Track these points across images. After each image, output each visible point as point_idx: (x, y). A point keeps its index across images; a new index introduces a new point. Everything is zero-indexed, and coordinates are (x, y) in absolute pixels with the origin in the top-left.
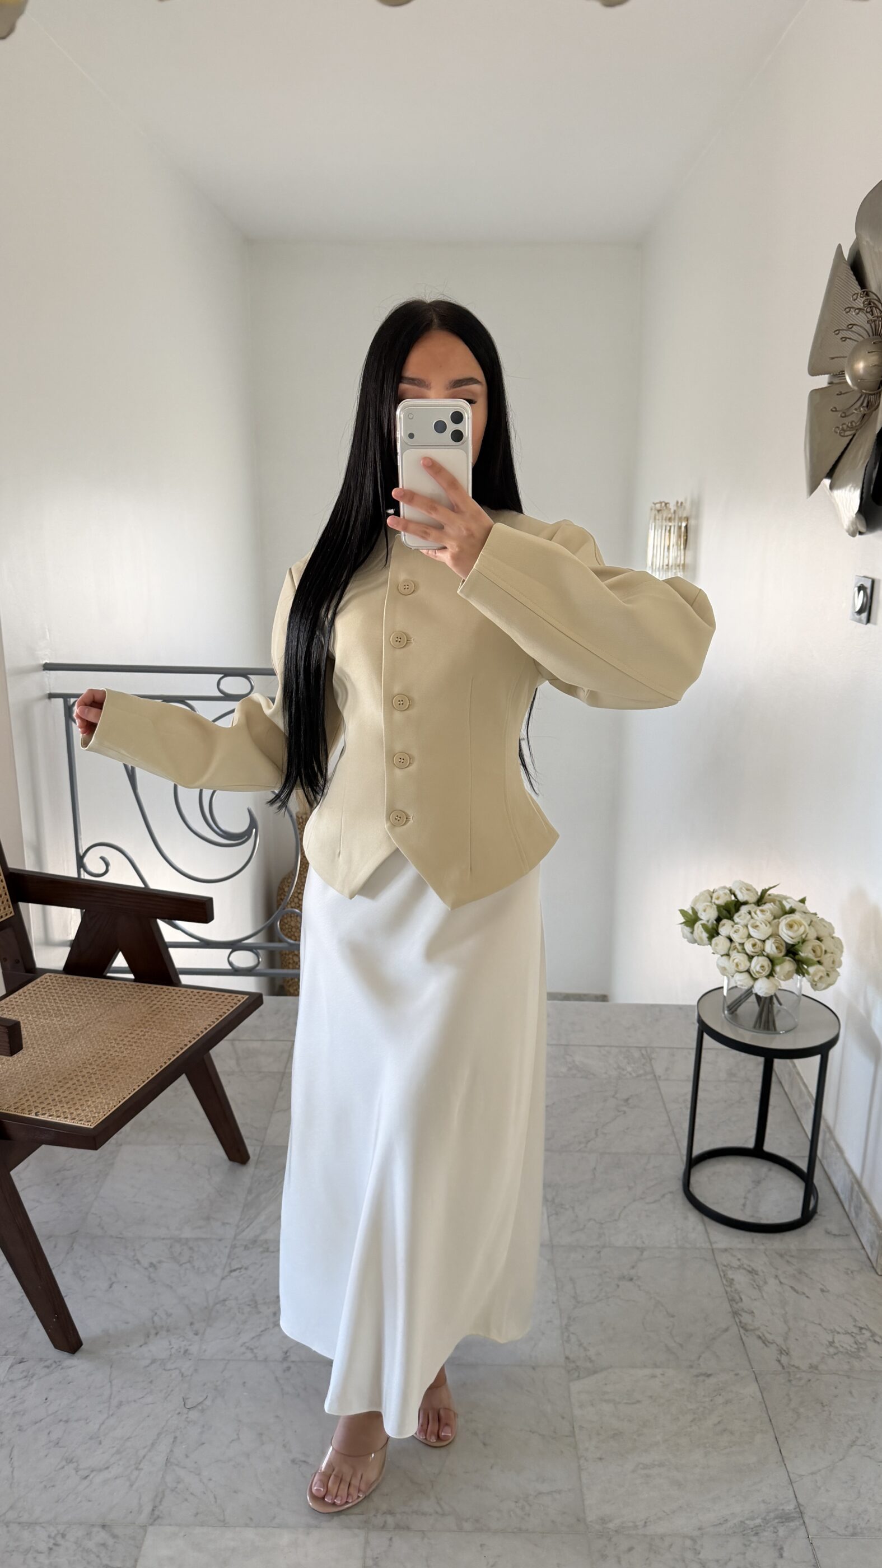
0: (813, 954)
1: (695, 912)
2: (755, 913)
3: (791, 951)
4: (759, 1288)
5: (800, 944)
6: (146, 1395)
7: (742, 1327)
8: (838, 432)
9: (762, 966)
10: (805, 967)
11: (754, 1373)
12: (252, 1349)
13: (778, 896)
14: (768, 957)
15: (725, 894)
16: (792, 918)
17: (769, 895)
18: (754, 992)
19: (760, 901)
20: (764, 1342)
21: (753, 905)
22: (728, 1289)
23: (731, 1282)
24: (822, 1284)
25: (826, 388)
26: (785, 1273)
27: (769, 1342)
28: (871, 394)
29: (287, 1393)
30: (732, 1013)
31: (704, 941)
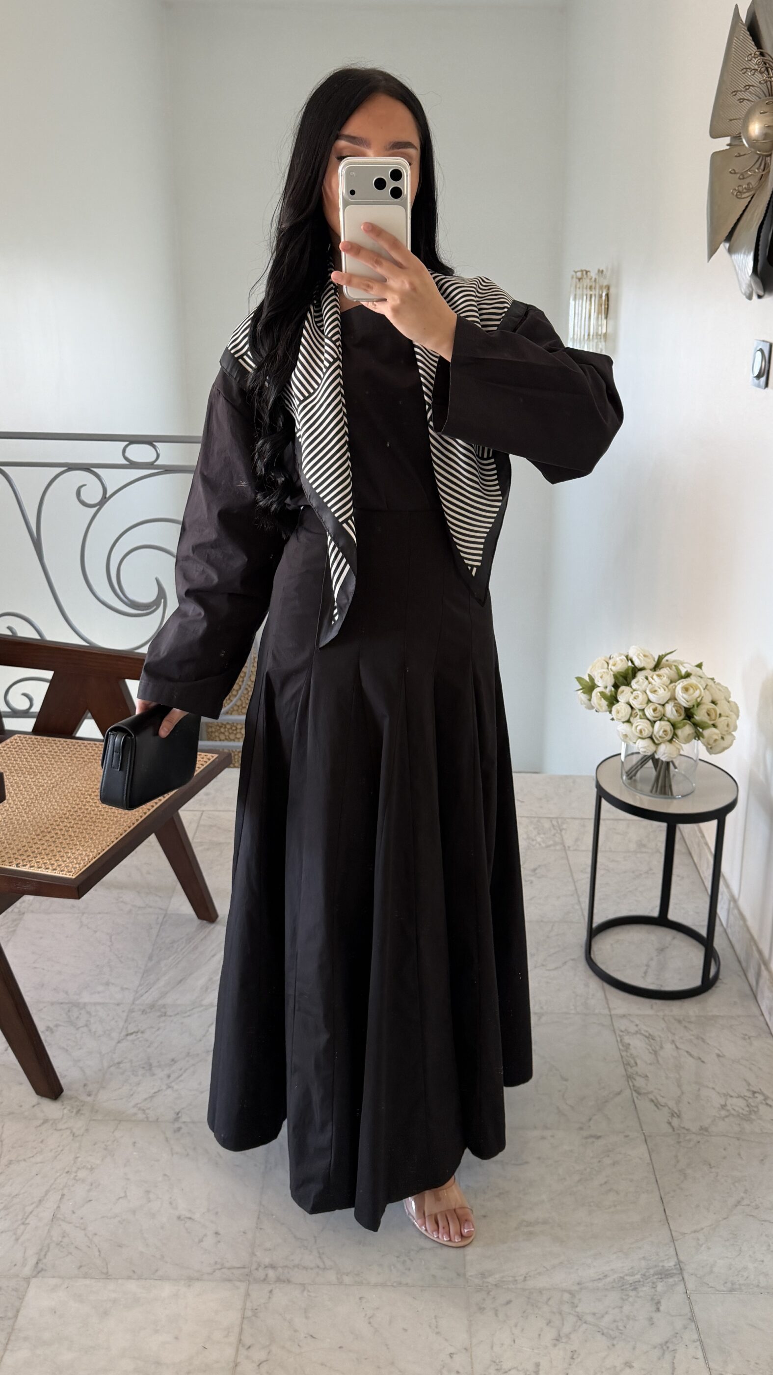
0: (708, 717)
1: (592, 680)
2: (652, 678)
3: (689, 714)
4: (655, 1053)
5: (695, 706)
6: (37, 1153)
7: (635, 1091)
8: (735, 194)
9: (664, 731)
10: (701, 730)
11: (645, 1136)
12: (144, 1110)
13: (675, 661)
14: (669, 721)
15: (622, 660)
16: (687, 682)
17: (667, 661)
19: (657, 667)
20: (656, 1105)
21: (648, 671)
22: (624, 1054)
23: (627, 1046)
24: (719, 1050)
25: (726, 150)
26: (681, 1038)
27: (662, 1106)
28: (767, 156)
29: (177, 1153)
30: (631, 778)
31: (601, 707)
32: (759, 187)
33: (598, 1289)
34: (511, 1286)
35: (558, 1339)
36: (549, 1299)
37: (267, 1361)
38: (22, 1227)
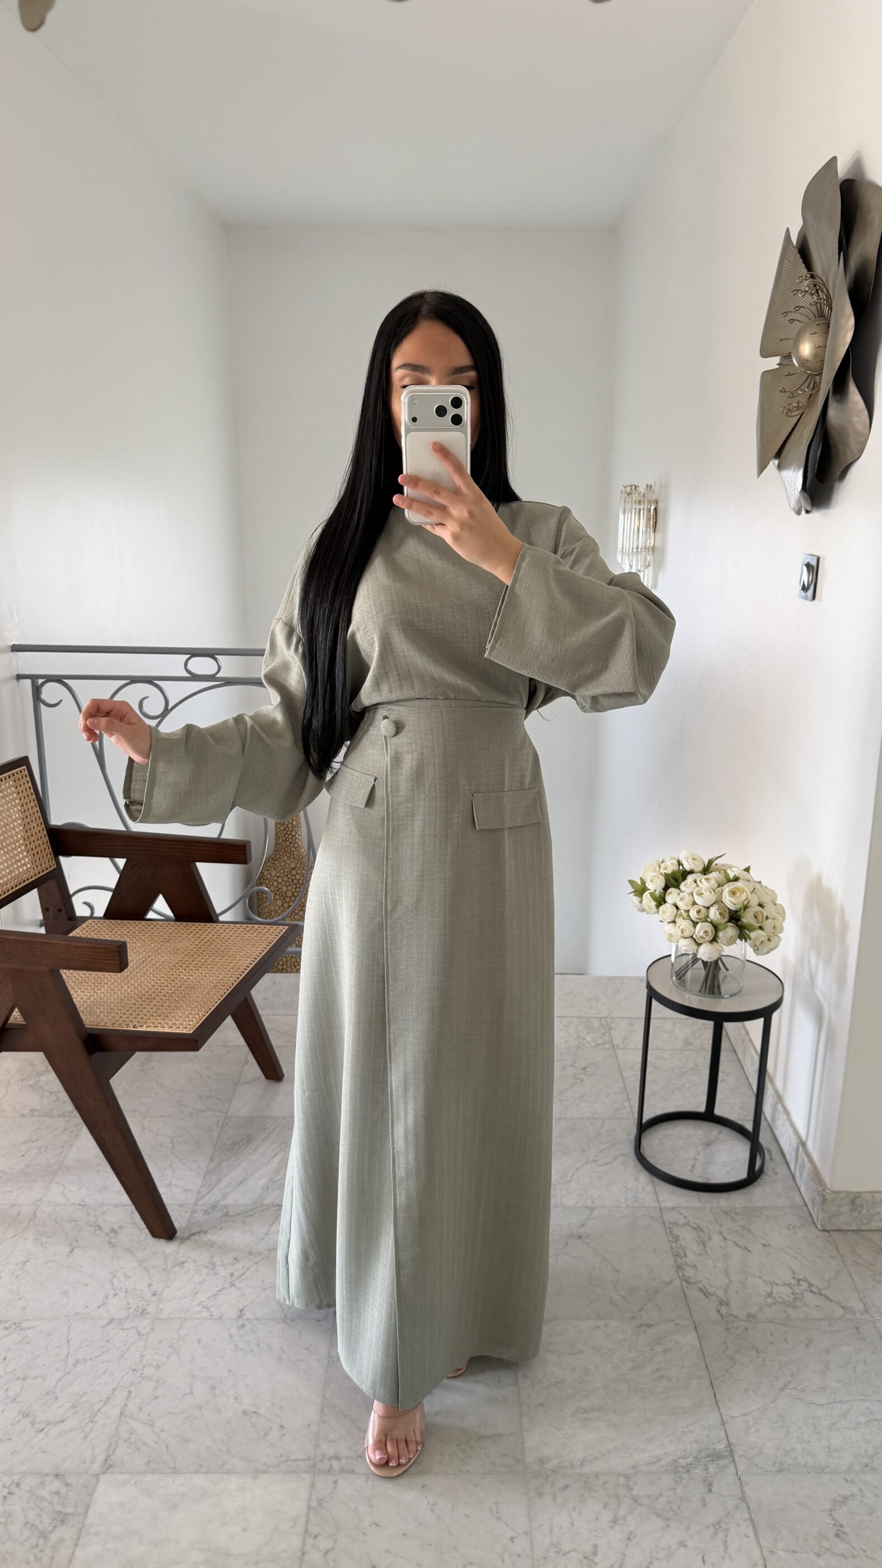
0: (755, 919)
1: (643, 882)
2: (701, 882)
3: (734, 917)
4: (704, 1244)
5: (743, 910)
6: (104, 1352)
7: (685, 1281)
8: (785, 412)
9: (706, 932)
10: (747, 932)
11: (695, 1324)
12: (208, 1308)
13: (723, 865)
14: (711, 923)
15: (672, 864)
16: (735, 886)
17: (716, 865)
18: (698, 957)
19: (706, 870)
20: (705, 1295)
21: (699, 874)
22: (674, 1245)
23: (677, 1238)
24: (764, 1239)
25: (776, 369)
26: (728, 1229)
27: (709, 1294)
28: (816, 375)
29: (241, 1349)
30: (680, 978)
31: (651, 909)
32: (808, 406)
33: (652, 1473)
34: (570, 1471)
35: (615, 1522)
36: (605, 1483)
37: (333, 1549)
38: (90, 1425)
